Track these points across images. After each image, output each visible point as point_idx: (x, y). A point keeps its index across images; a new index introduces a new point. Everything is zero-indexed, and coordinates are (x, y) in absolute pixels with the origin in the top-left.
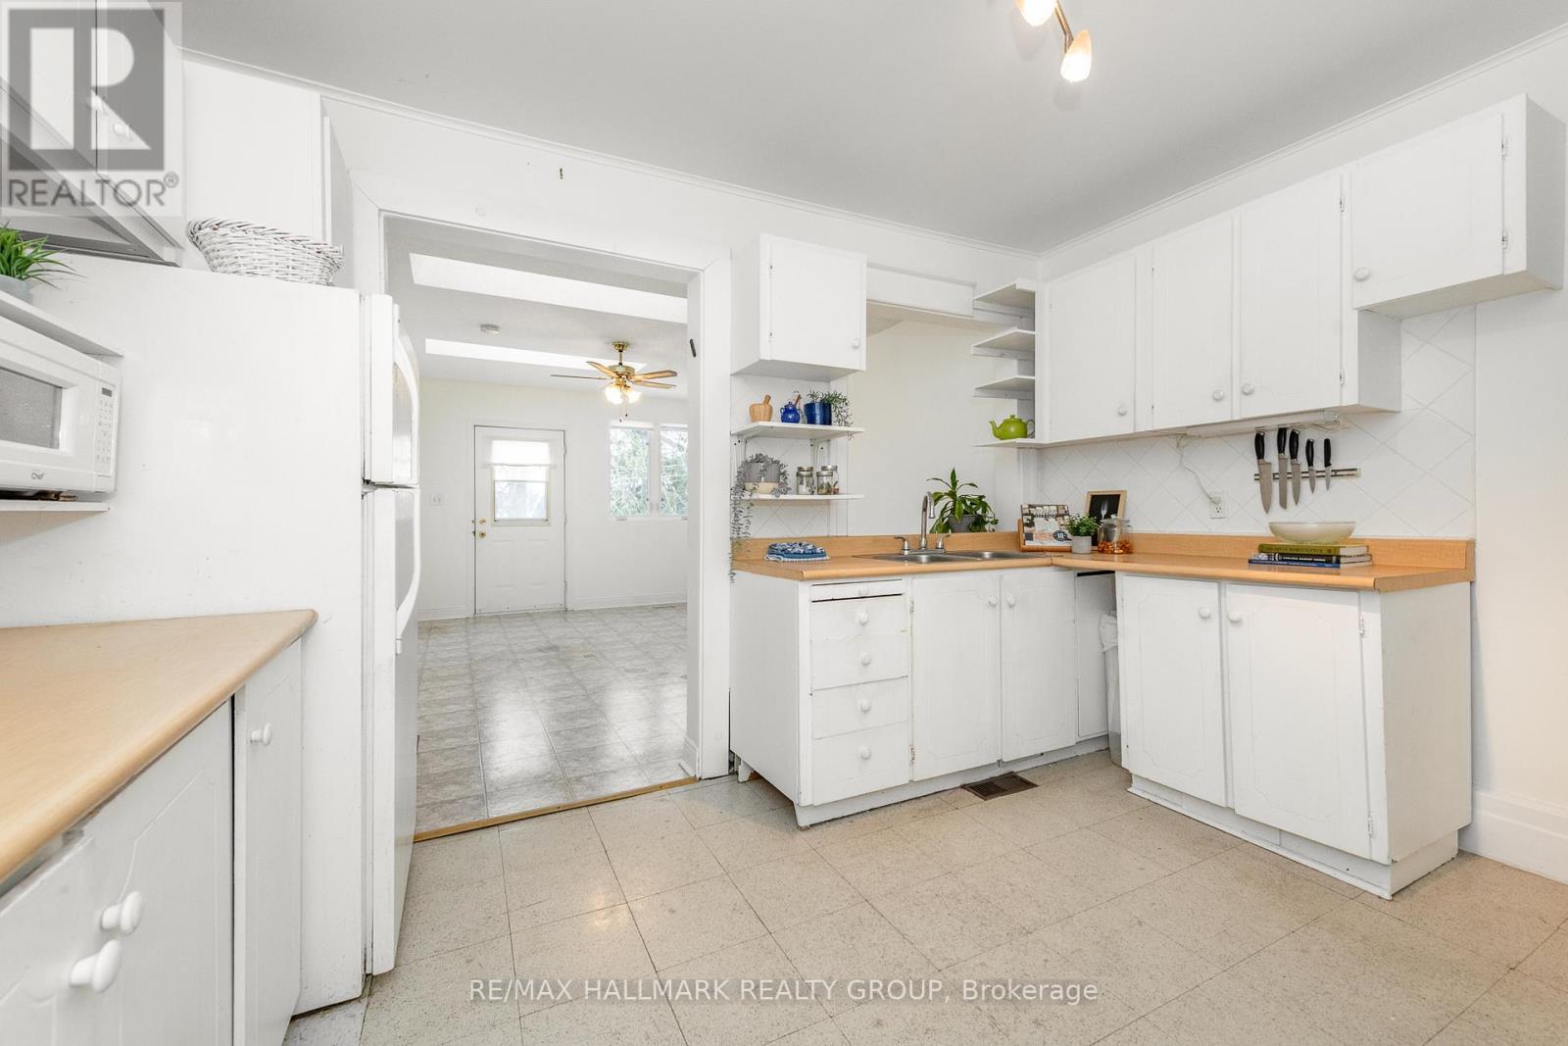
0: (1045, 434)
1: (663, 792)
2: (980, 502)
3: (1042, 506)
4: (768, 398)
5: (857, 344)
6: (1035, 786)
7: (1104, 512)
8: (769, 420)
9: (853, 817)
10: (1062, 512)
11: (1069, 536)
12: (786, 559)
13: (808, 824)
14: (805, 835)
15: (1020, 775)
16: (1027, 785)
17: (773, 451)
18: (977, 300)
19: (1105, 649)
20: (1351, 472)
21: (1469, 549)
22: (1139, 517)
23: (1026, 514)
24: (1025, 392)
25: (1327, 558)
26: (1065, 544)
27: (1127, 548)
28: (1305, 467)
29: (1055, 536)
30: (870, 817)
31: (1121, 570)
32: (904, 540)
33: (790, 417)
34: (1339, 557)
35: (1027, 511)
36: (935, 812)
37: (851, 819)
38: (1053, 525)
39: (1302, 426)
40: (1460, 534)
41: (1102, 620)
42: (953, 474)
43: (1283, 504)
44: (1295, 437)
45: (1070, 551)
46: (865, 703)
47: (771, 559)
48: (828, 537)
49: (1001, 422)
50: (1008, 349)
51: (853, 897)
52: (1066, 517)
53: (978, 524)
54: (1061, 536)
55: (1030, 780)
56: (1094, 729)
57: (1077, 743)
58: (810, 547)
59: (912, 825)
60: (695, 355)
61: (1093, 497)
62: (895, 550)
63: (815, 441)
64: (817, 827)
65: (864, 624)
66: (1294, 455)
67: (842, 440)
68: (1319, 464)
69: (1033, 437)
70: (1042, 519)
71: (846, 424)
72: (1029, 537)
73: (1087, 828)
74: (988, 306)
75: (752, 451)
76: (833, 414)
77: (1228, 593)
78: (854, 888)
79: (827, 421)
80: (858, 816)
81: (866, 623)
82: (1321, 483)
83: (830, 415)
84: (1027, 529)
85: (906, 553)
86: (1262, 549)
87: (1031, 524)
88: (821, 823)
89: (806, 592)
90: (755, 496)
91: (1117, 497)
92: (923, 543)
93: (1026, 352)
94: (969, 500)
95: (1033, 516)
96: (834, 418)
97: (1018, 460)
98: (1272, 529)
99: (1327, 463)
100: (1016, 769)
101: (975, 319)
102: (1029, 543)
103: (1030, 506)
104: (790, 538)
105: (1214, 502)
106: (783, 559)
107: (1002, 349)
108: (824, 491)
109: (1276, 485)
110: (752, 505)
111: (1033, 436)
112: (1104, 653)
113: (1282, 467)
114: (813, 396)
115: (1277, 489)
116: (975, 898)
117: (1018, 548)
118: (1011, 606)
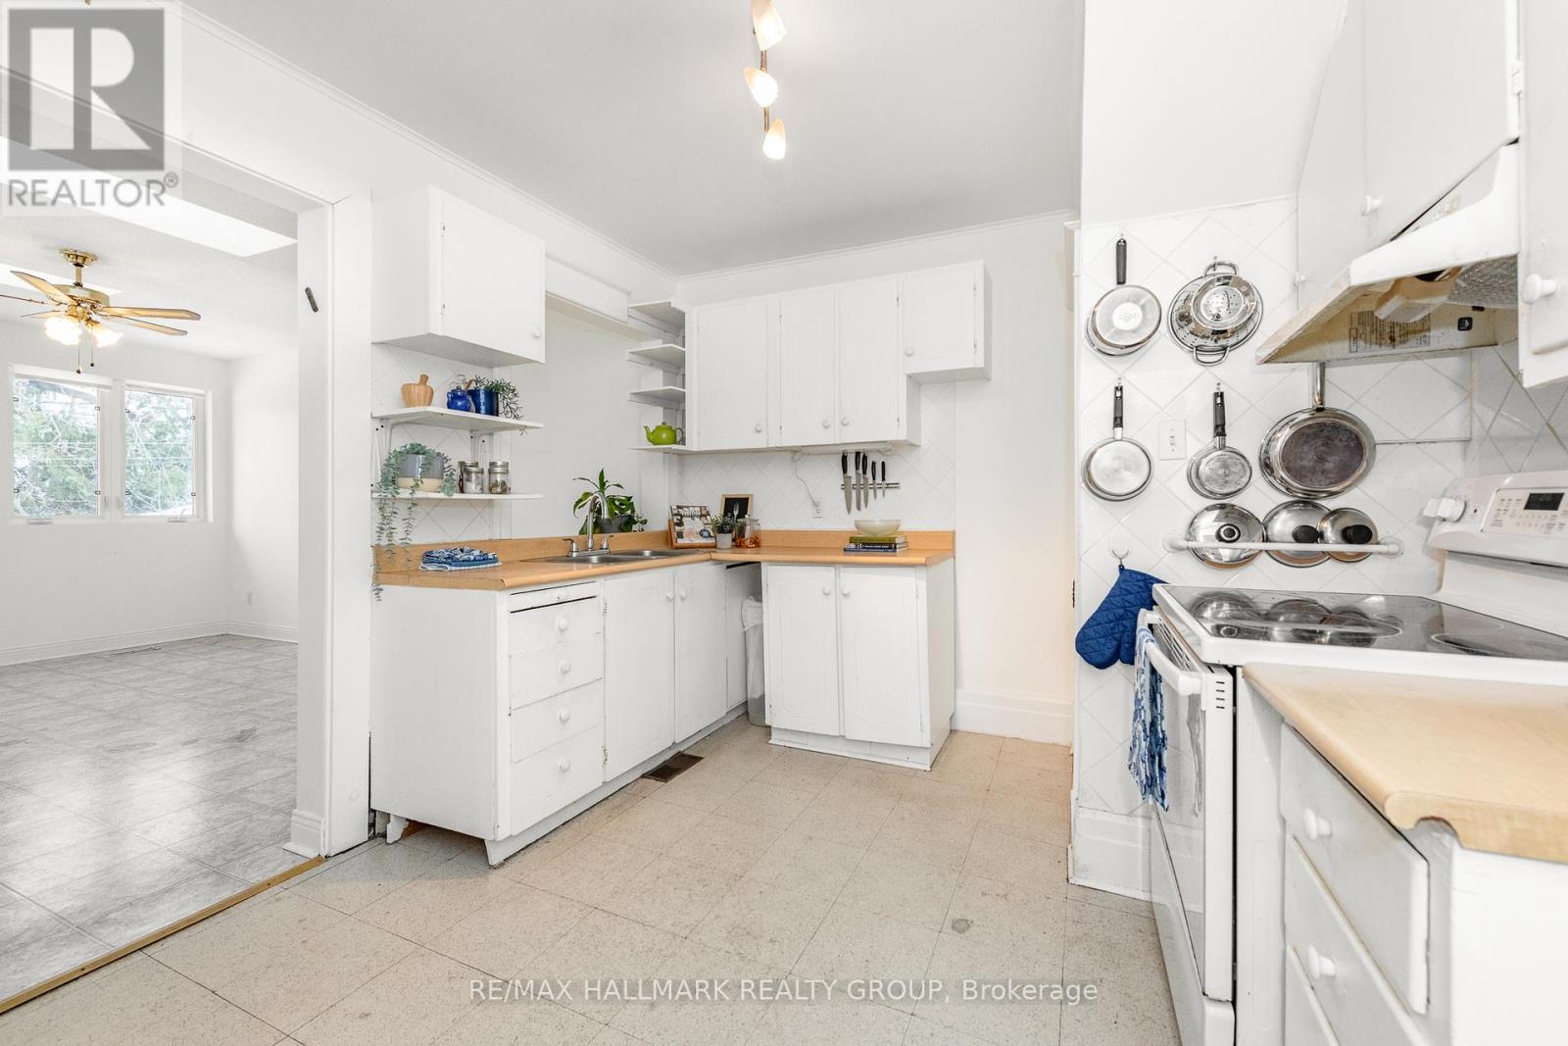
0: (693, 443)
1: (275, 889)
2: (628, 502)
3: (687, 507)
4: (424, 379)
5: (538, 335)
6: (701, 758)
7: (736, 513)
8: (429, 404)
9: (548, 837)
10: (704, 512)
11: (712, 534)
12: (454, 568)
13: (502, 860)
14: (502, 871)
15: (686, 752)
16: (695, 760)
17: (432, 441)
18: (632, 308)
19: (746, 629)
20: (896, 485)
21: (951, 537)
22: (765, 517)
23: (676, 515)
24: (674, 403)
25: (887, 545)
26: (711, 541)
27: (756, 543)
28: (871, 481)
29: (701, 533)
30: (567, 832)
31: (766, 561)
32: (572, 541)
33: (459, 403)
34: (895, 544)
35: (675, 512)
36: (627, 806)
37: (546, 839)
38: (698, 525)
39: (871, 451)
40: (948, 528)
41: (745, 605)
42: (602, 475)
43: (859, 508)
44: (865, 458)
45: (715, 547)
46: (564, 714)
47: (429, 568)
48: (490, 540)
49: (654, 428)
50: (657, 360)
51: (581, 910)
52: (708, 517)
53: (628, 523)
54: (705, 534)
55: (696, 755)
56: (737, 699)
57: (727, 713)
58: (477, 553)
59: (611, 824)
60: (315, 309)
61: (726, 499)
62: (561, 553)
63: (475, 432)
64: (513, 860)
65: (562, 631)
66: (865, 472)
67: (506, 434)
68: (879, 479)
69: (684, 444)
70: (690, 519)
71: (516, 417)
72: (680, 535)
73: (751, 780)
74: (644, 317)
75: (400, 441)
76: (500, 404)
77: (842, 574)
78: (578, 902)
79: (493, 410)
80: (552, 834)
81: (566, 629)
82: (879, 492)
83: (498, 404)
84: (677, 528)
85: (574, 555)
86: (852, 540)
87: (680, 524)
88: (515, 855)
89: (504, 601)
90: (419, 494)
91: (747, 499)
92: (590, 545)
93: (675, 366)
94: (619, 500)
95: (682, 517)
96: (501, 410)
97: (664, 463)
98: (857, 526)
99: (883, 479)
100: (681, 749)
101: (629, 325)
102: (680, 541)
103: (679, 507)
104: (448, 544)
105: (816, 504)
106: (449, 568)
107: (653, 359)
108: (499, 490)
109: (854, 493)
110: (414, 504)
111: (683, 441)
112: (745, 633)
113: (858, 480)
114: (477, 382)
115: (855, 495)
116: (690, 866)
117: (670, 546)
118: (683, 599)
